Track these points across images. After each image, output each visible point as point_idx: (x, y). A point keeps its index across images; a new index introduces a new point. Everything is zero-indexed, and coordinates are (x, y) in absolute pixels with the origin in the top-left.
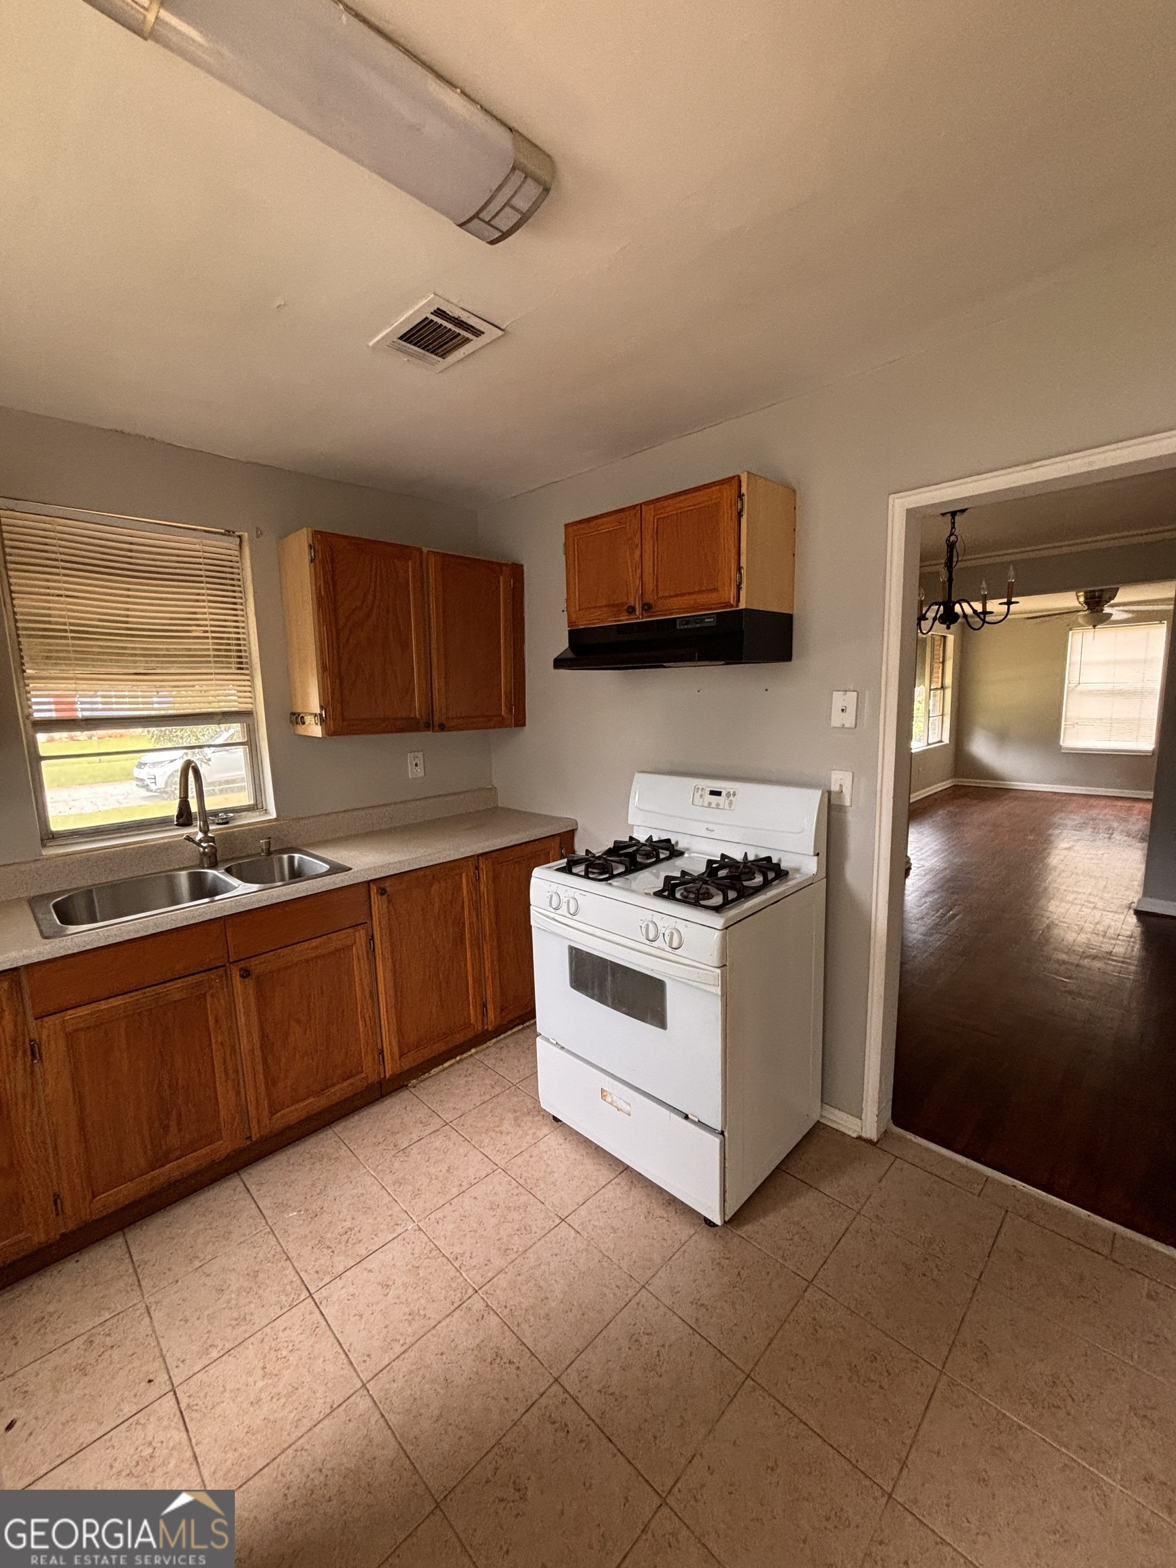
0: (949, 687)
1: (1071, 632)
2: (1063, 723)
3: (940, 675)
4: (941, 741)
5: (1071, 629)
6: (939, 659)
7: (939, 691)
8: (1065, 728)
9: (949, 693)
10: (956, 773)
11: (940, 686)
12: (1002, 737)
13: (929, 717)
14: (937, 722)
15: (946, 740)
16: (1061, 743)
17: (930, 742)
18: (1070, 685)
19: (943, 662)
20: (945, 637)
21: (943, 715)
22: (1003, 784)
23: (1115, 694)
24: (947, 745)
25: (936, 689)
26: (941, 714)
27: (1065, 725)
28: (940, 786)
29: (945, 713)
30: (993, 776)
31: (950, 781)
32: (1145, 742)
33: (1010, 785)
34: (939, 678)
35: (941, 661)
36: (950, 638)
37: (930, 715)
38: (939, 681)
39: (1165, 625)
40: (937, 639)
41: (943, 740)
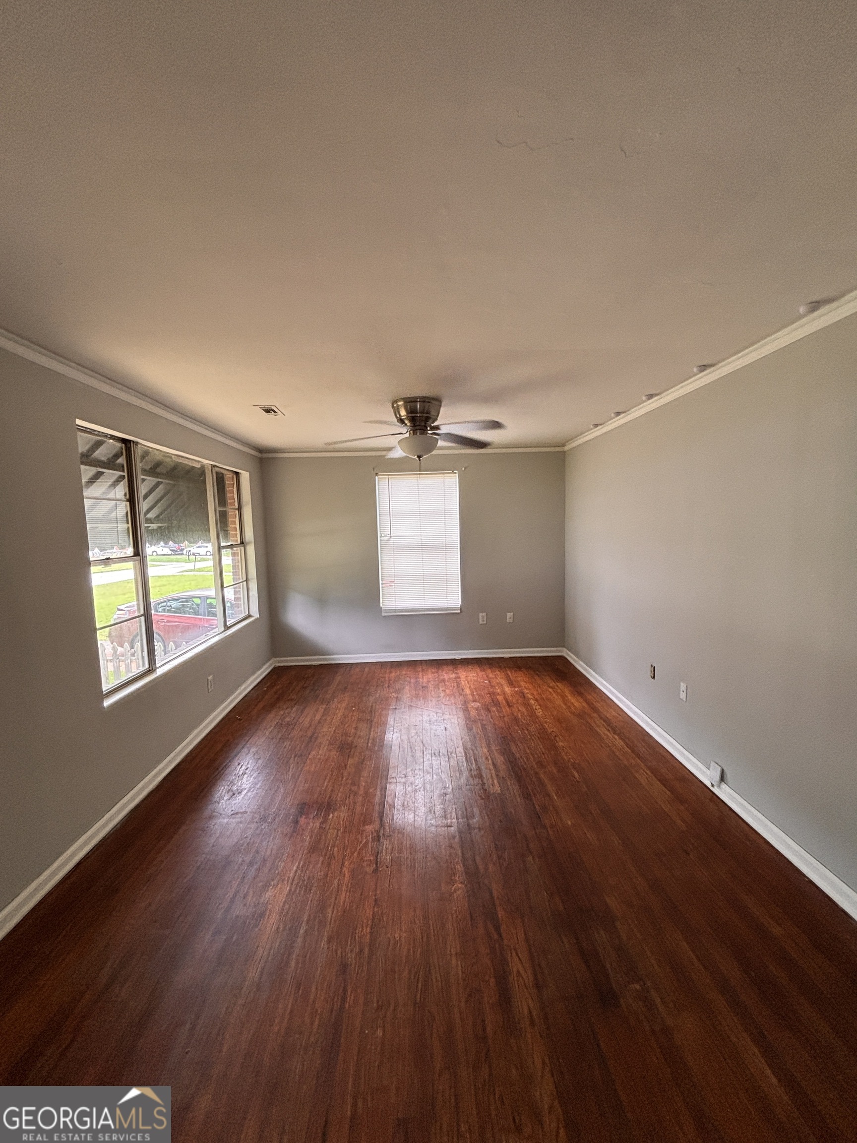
0: (249, 543)
1: (377, 478)
2: (381, 581)
3: (237, 526)
4: (249, 616)
5: (377, 474)
6: (232, 503)
7: (236, 549)
9: (251, 550)
10: (274, 654)
11: (239, 543)
12: (321, 601)
13: (223, 587)
15: (255, 615)
16: (381, 605)
17: (228, 624)
18: (382, 539)
19: (240, 509)
20: (237, 472)
22: (326, 660)
23: (423, 548)
24: (257, 619)
25: (231, 546)
26: (245, 579)
27: (382, 584)
28: (252, 682)
29: (250, 577)
30: (316, 651)
31: (265, 667)
32: (452, 599)
33: (338, 659)
34: (236, 530)
35: (237, 507)
36: (245, 476)
37: (225, 586)
38: (236, 535)
39: (457, 475)
40: (228, 476)
41: (251, 613)
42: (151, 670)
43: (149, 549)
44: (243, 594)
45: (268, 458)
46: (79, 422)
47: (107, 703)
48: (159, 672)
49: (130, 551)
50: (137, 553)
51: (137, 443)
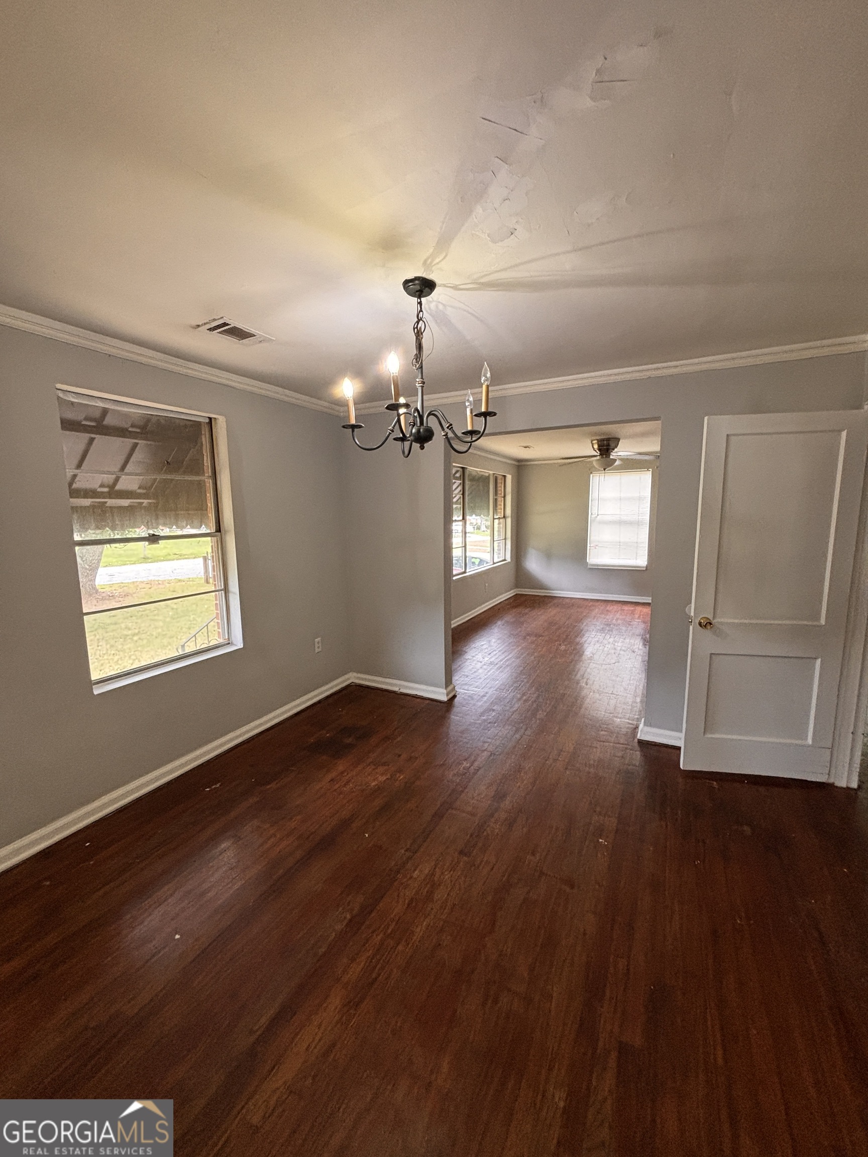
0: (508, 517)
1: (591, 475)
2: (588, 545)
3: (502, 507)
4: (505, 560)
5: (591, 473)
6: (501, 494)
7: (501, 520)
8: (590, 549)
9: (509, 521)
10: (517, 586)
11: (502, 516)
12: (548, 555)
13: (494, 541)
14: (501, 545)
15: (509, 559)
16: (588, 561)
17: (495, 562)
18: (592, 516)
19: (504, 497)
20: (505, 476)
21: (505, 539)
22: (550, 593)
23: (620, 523)
24: (509, 562)
25: (499, 518)
26: (504, 538)
27: (590, 547)
28: (504, 597)
29: (507, 537)
30: (542, 587)
31: (512, 591)
32: (641, 560)
33: (555, 593)
34: (501, 509)
35: (503, 496)
36: (509, 478)
37: (495, 540)
38: (501, 512)
39: (651, 472)
40: (500, 477)
41: (506, 559)
42: (465, 572)
43: (468, 517)
44: (502, 546)
45: (524, 465)
46: (454, 464)
47: (454, 578)
48: (467, 574)
49: (461, 518)
50: (463, 518)
51: (466, 468)
